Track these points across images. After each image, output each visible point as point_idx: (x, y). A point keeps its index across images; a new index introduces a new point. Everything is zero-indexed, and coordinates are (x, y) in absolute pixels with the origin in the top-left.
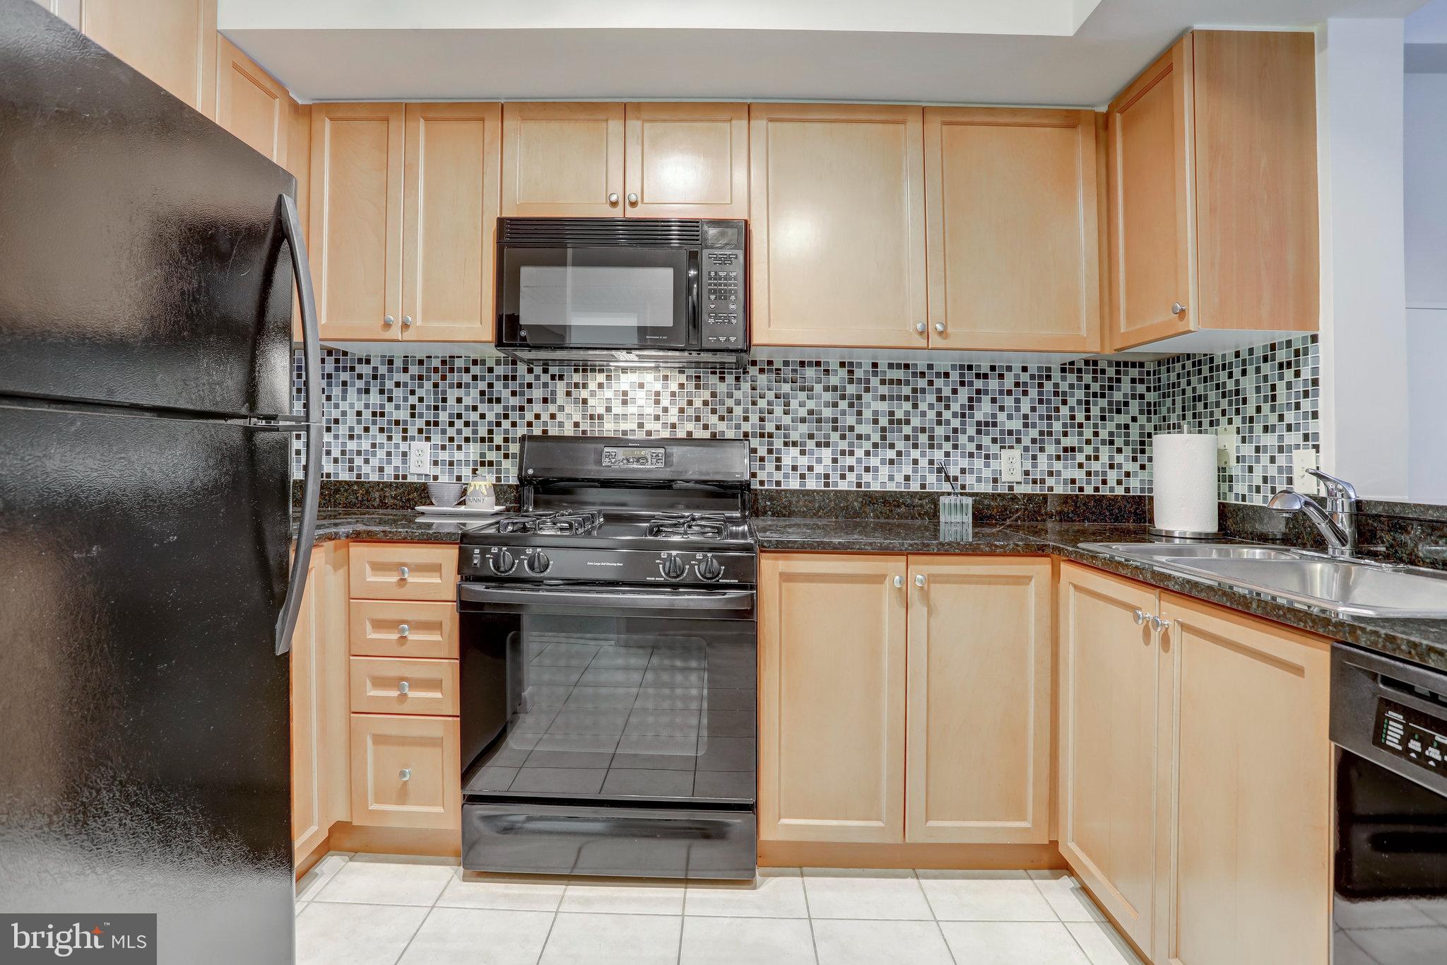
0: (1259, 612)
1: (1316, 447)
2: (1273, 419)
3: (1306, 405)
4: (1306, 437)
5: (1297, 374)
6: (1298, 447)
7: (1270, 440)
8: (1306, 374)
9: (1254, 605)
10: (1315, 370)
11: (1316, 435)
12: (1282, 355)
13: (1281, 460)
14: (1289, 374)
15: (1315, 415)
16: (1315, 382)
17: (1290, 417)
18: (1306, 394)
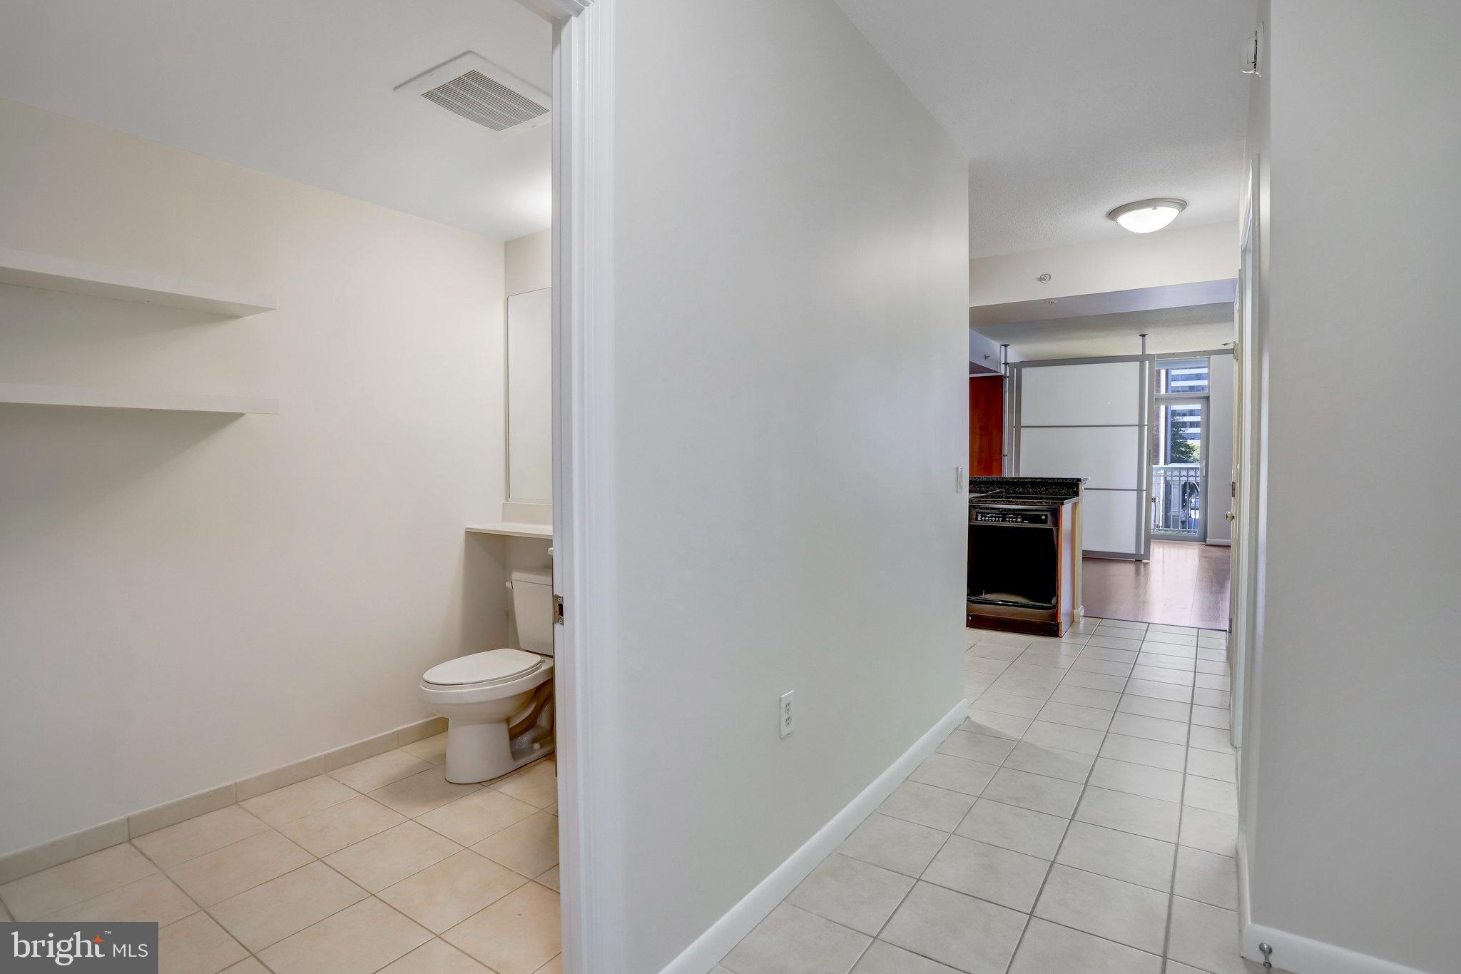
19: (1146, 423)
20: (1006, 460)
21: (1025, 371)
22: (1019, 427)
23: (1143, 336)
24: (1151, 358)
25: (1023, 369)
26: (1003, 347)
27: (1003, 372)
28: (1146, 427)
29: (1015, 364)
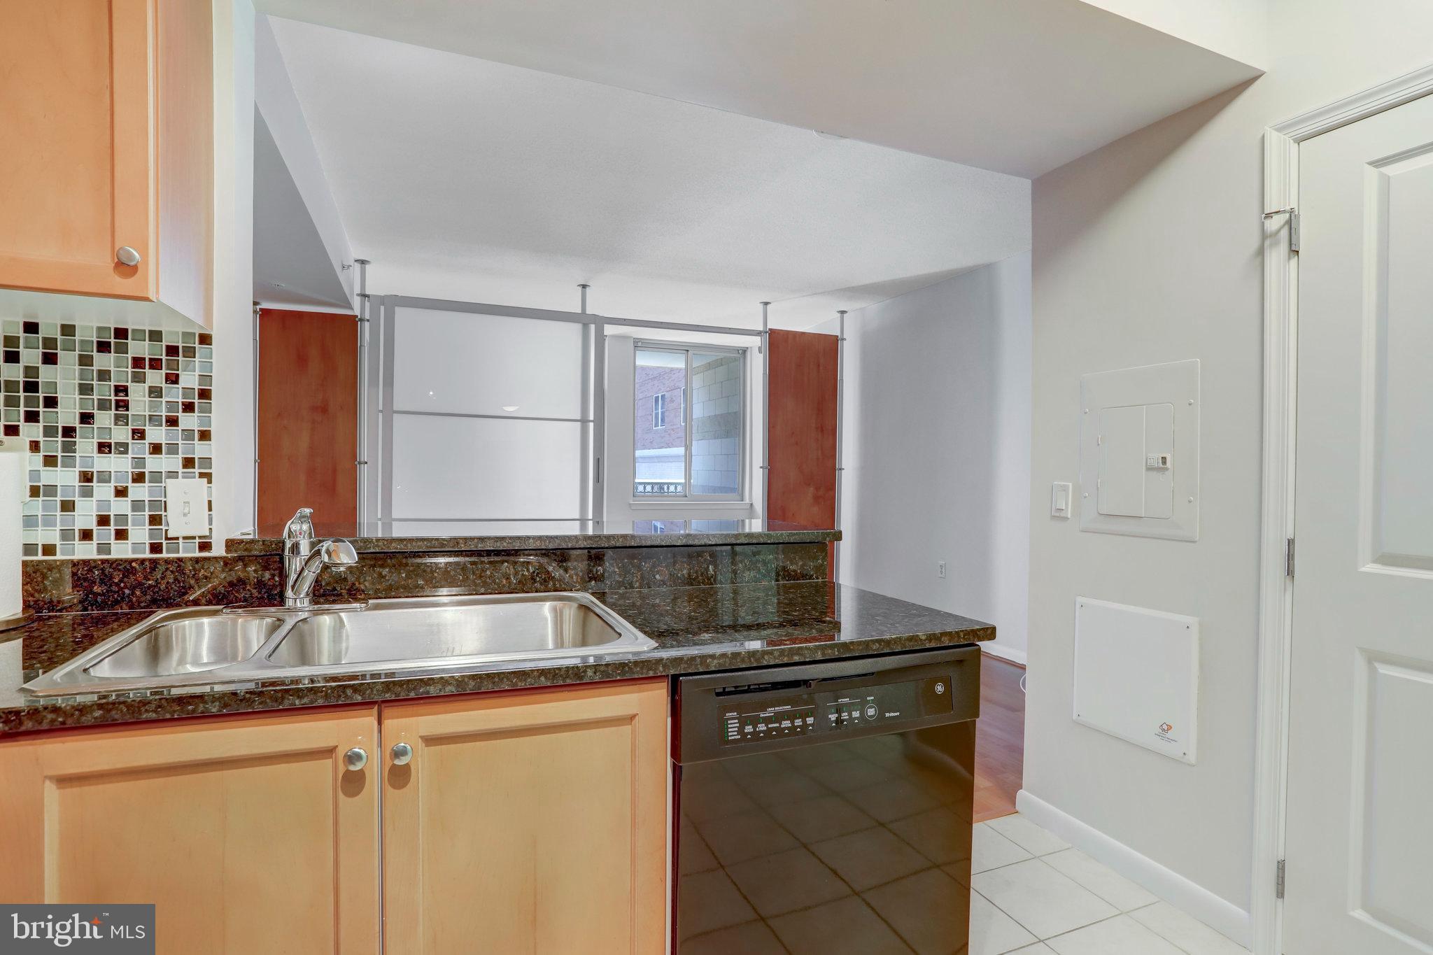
0: (597, 679)
1: (208, 476)
2: (121, 434)
3: (189, 421)
4: (189, 463)
5: (173, 379)
6: (173, 475)
7: (118, 465)
8: (190, 380)
9: (590, 673)
10: (206, 378)
11: (207, 461)
12: (139, 348)
13: (139, 492)
14: (155, 378)
15: (205, 435)
16: (205, 394)
17: (156, 434)
18: (189, 408)
19: (592, 418)
20: (364, 473)
21: (401, 313)
22: (389, 411)
23: (584, 286)
24: (601, 321)
25: (397, 309)
26: (358, 266)
27: (357, 312)
28: (591, 425)
29: (383, 300)
